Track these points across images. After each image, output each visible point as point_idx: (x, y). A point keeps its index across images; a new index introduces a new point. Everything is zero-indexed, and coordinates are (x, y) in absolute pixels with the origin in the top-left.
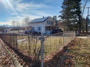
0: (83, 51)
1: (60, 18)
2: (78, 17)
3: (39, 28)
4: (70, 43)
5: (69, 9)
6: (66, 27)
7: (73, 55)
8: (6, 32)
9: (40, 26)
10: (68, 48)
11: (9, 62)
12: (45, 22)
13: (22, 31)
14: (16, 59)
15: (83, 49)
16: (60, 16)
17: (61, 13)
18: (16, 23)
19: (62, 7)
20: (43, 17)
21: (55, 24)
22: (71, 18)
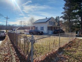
0: (79, 53)
1: (62, 18)
2: (80, 17)
3: (42, 28)
4: (67, 44)
5: (71, 10)
6: (68, 28)
7: (67, 57)
8: (15, 31)
9: (43, 26)
10: (64, 50)
11: (9, 59)
12: (47, 22)
13: (27, 30)
14: (14, 56)
15: (80, 51)
16: (61, 17)
17: (63, 14)
18: (23, 23)
19: (64, 8)
20: (46, 18)
21: (57, 24)
22: (73, 19)
